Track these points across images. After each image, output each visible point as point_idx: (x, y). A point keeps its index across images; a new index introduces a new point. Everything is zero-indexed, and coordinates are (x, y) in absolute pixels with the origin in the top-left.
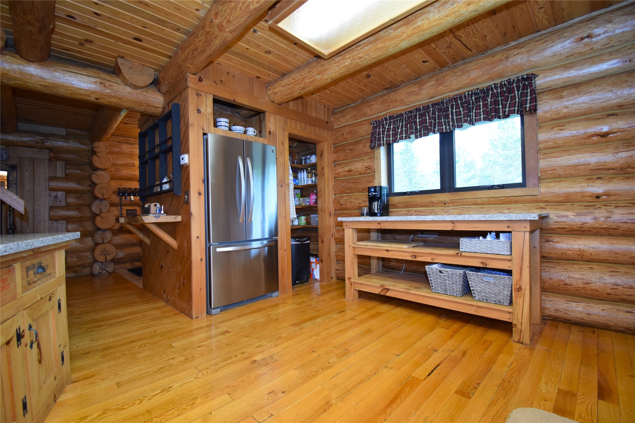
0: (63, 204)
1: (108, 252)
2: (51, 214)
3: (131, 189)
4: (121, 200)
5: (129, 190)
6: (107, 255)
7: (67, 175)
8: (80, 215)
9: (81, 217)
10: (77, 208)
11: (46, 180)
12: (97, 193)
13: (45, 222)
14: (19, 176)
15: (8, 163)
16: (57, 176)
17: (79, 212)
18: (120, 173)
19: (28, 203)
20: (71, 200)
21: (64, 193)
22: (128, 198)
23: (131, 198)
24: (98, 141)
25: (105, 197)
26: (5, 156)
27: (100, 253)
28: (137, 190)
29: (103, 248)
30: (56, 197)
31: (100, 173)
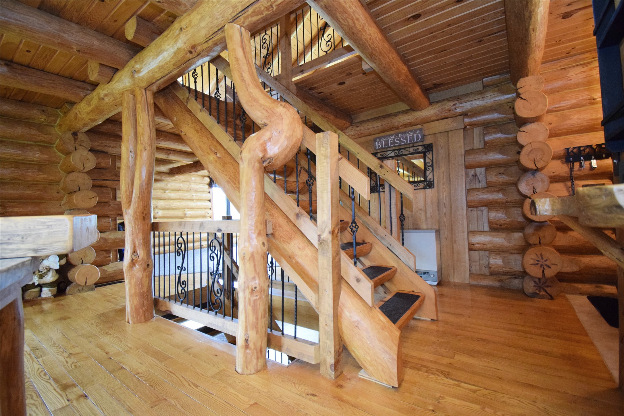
0: (483, 184)
1: (547, 263)
2: (470, 198)
3: (591, 146)
4: (572, 169)
5: (587, 150)
6: (545, 267)
7: (486, 143)
8: (505, 198)
9: (507, 202)
10: (501, 188)
11: (462, 155)
12: (526, 161)
13: (462, 209)
14: (434, 156)
15: (424, 143)
16: (475, 148)
17: (503, 194)
18: (567, 122)
19: (444, 186)
20: (493, 178)
21: (483, 169)
22: (586, 164)
23: (591, 164)
24: (523, 77)
25: (539, 166)
26: (420, 136)
27: (532, 262)
28: (603, 146)
29: (539, 254)
30: (475, 176)
31: (530, 127)
